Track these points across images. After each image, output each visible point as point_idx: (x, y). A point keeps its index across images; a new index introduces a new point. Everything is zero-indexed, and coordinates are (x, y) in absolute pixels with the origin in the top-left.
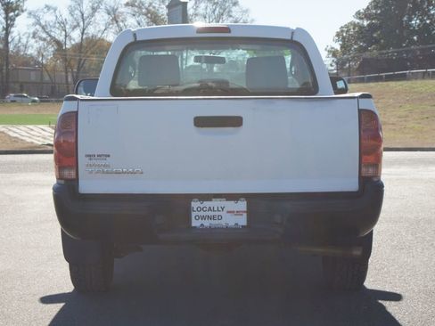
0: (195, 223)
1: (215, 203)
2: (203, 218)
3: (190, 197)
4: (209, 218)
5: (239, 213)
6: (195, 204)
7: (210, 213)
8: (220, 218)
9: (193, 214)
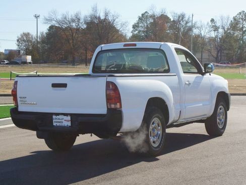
0: (54, 124)
1: (60, 117)
2: (57, 122)
3: (52, 114)
4: (59, 122)
5: (68, 121)
6: (54, 117)
7: (59, 121)
8: (62, 122)
9: (54, 121)
